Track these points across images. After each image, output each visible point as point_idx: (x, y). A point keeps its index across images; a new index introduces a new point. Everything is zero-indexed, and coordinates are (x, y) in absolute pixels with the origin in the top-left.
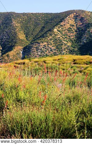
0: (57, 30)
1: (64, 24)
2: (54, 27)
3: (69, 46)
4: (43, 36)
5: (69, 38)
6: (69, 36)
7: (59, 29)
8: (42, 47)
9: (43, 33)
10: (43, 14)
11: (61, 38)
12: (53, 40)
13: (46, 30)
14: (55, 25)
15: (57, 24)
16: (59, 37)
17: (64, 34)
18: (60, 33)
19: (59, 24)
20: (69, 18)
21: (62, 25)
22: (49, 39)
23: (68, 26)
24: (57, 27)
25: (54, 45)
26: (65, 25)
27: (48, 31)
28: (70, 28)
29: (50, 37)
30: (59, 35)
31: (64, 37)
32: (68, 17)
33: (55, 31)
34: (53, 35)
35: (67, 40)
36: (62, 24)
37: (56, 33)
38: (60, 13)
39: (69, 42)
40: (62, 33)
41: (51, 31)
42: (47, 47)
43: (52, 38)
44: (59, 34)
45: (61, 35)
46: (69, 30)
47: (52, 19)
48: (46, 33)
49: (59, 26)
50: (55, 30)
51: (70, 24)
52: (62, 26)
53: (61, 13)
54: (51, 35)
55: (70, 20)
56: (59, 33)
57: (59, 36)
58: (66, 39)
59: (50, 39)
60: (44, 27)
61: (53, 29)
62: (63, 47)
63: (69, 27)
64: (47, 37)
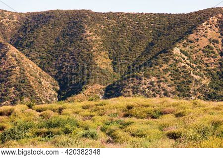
0: (181, 51)
1: (196, 37)
2: (173, 43)
3: (204, 86)
4: (149, 64)
5: (205, 68)
6: (206, 64)
7: (184, 49)
8: (145, 87)
9: (150, 56)
10: (151, 15)
11: (189, 67)
12: (169, 73)
13: (156, 50)
14: (177, 41)
15: (182, 38)
16: (184, 66)
17: (195, 58)
18: (186, 57)
19: (185, 37)
20: (207, 24)
21: (193, 39)
22: (161, 70)
23: (204, 42)
24: (181, 45)
25: (173, 82)
26: (197, 40)
27: (161, 52)
28: (209, 47)
29: (165, 66)
30: (183, 61)
31: (195, 66)
32: (205, 23)
33: (175, 53)
34: (171, 62)
35: (202, 73)
36: (192, 37)
37: (177, 58)
38: (187, 15)
39: (205, 77)
40: (190, 58)
41: (167, 52)
42: (157, 87)
43: (169, 68)
44: (184, 59)
45: (188, 61)
46: (207, 51)
47: (170, 28)
48: (155, 57)
49: (185, 41)
50: (176, 51)
51: (209, 38)
52: (191, 42)
53: (190, 14)
54: (166, 61)
55: (209, 30)
56: (184, 56)
57: (183, 64)
58: (198, 70)
59: (164, 70)
60: (152, 44)
61: (172, 48)
62: (193, 87)
63: (207, 44)
64: (157, 64)
